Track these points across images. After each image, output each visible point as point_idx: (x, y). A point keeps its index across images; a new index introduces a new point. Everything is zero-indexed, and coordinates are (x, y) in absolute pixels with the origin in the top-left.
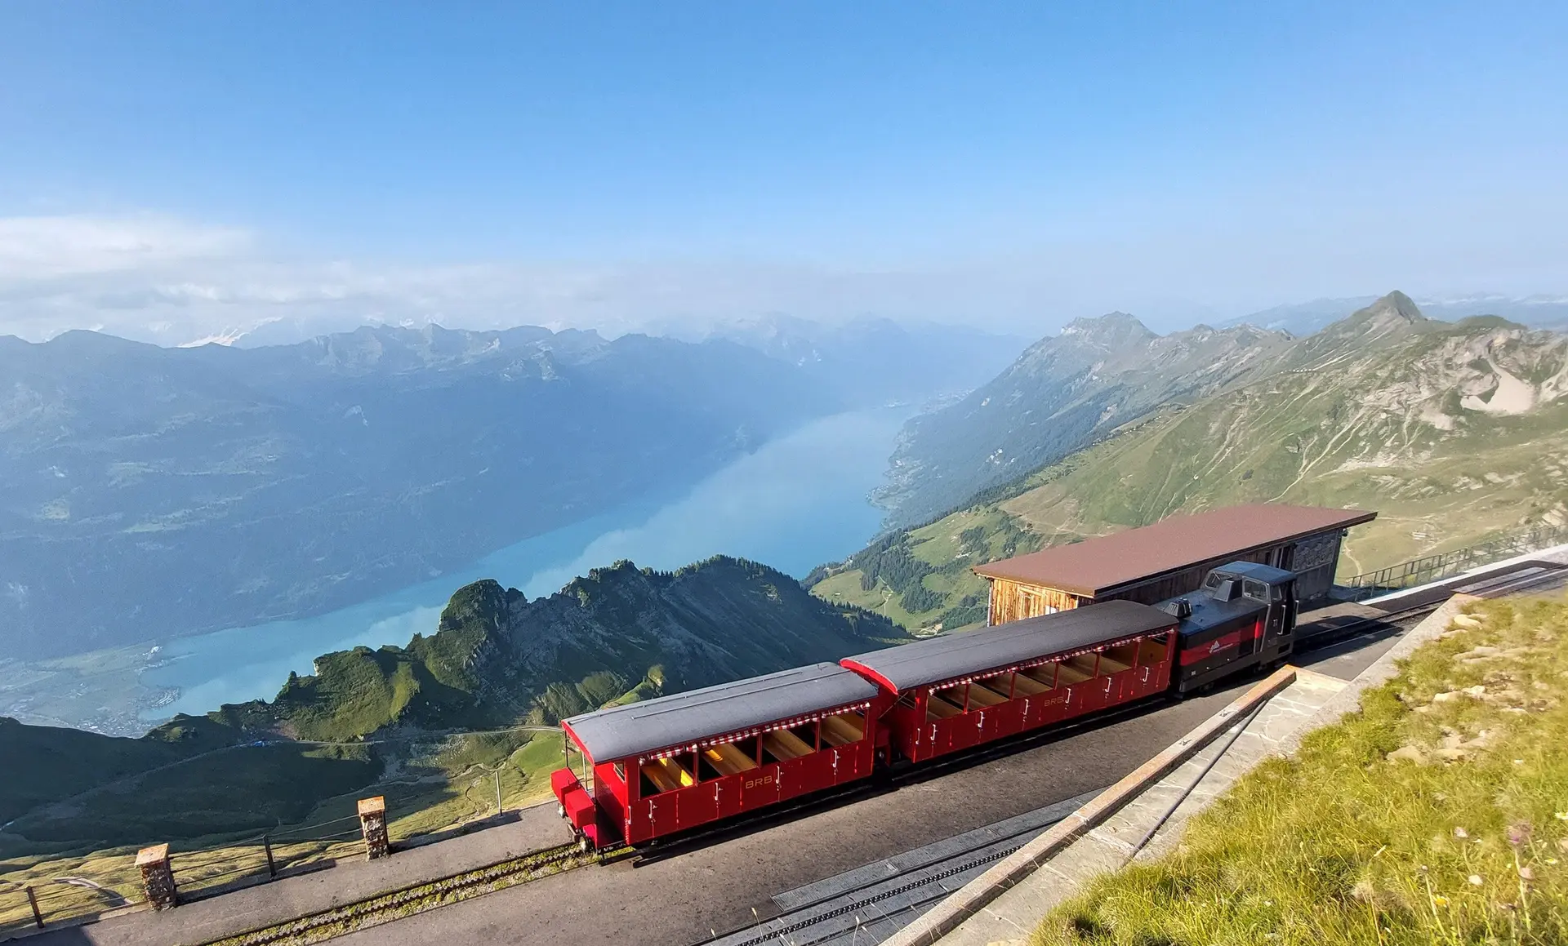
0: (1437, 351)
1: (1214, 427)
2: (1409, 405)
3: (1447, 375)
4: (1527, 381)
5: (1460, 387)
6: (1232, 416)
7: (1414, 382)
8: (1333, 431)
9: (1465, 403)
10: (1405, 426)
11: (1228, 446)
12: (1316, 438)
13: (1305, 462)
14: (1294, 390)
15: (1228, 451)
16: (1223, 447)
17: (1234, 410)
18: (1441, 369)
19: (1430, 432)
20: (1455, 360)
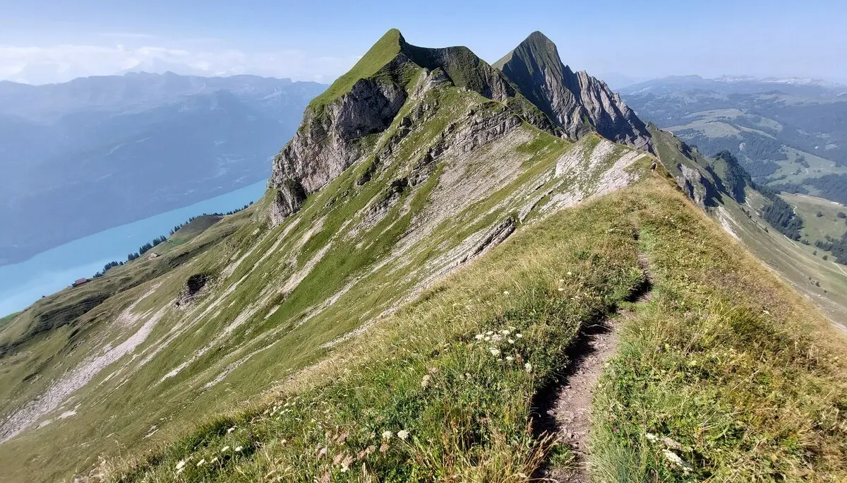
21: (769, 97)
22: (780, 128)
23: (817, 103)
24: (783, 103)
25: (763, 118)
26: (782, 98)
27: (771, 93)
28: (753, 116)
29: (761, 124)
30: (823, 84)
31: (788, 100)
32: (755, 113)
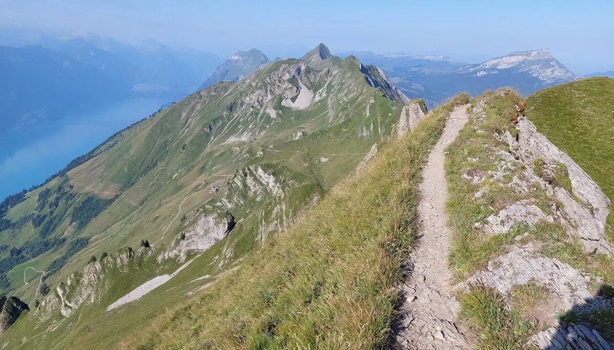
0: (276, 72)
1: (184, 115)
2: (263, 103)
3: (279, 86)
4: (312, 91)
5: (283, 93)
6: (193, 108)
7: (264, 90)
8: (229, 119)
9: (284, 103)
10: (259, 116)
11: (186, 128)
12: (221, 123)
13: (212, 138)
14: (222, 93)
15: (186, 131)
16: (184, 128)
17: (194, 104)
18: (277, 82)
19: (268, 119)
20: (283, 78)
21: (417, 69)
22: (423, 89)
23: (442, 73)
24: (423, 73)
25: (413, 83)
26: (424, 70)
27: (418, 67)
28: (408, 82)
29: (413, 87)
30: (450, 60)
31: (427, 71)
32: (408, 80)
